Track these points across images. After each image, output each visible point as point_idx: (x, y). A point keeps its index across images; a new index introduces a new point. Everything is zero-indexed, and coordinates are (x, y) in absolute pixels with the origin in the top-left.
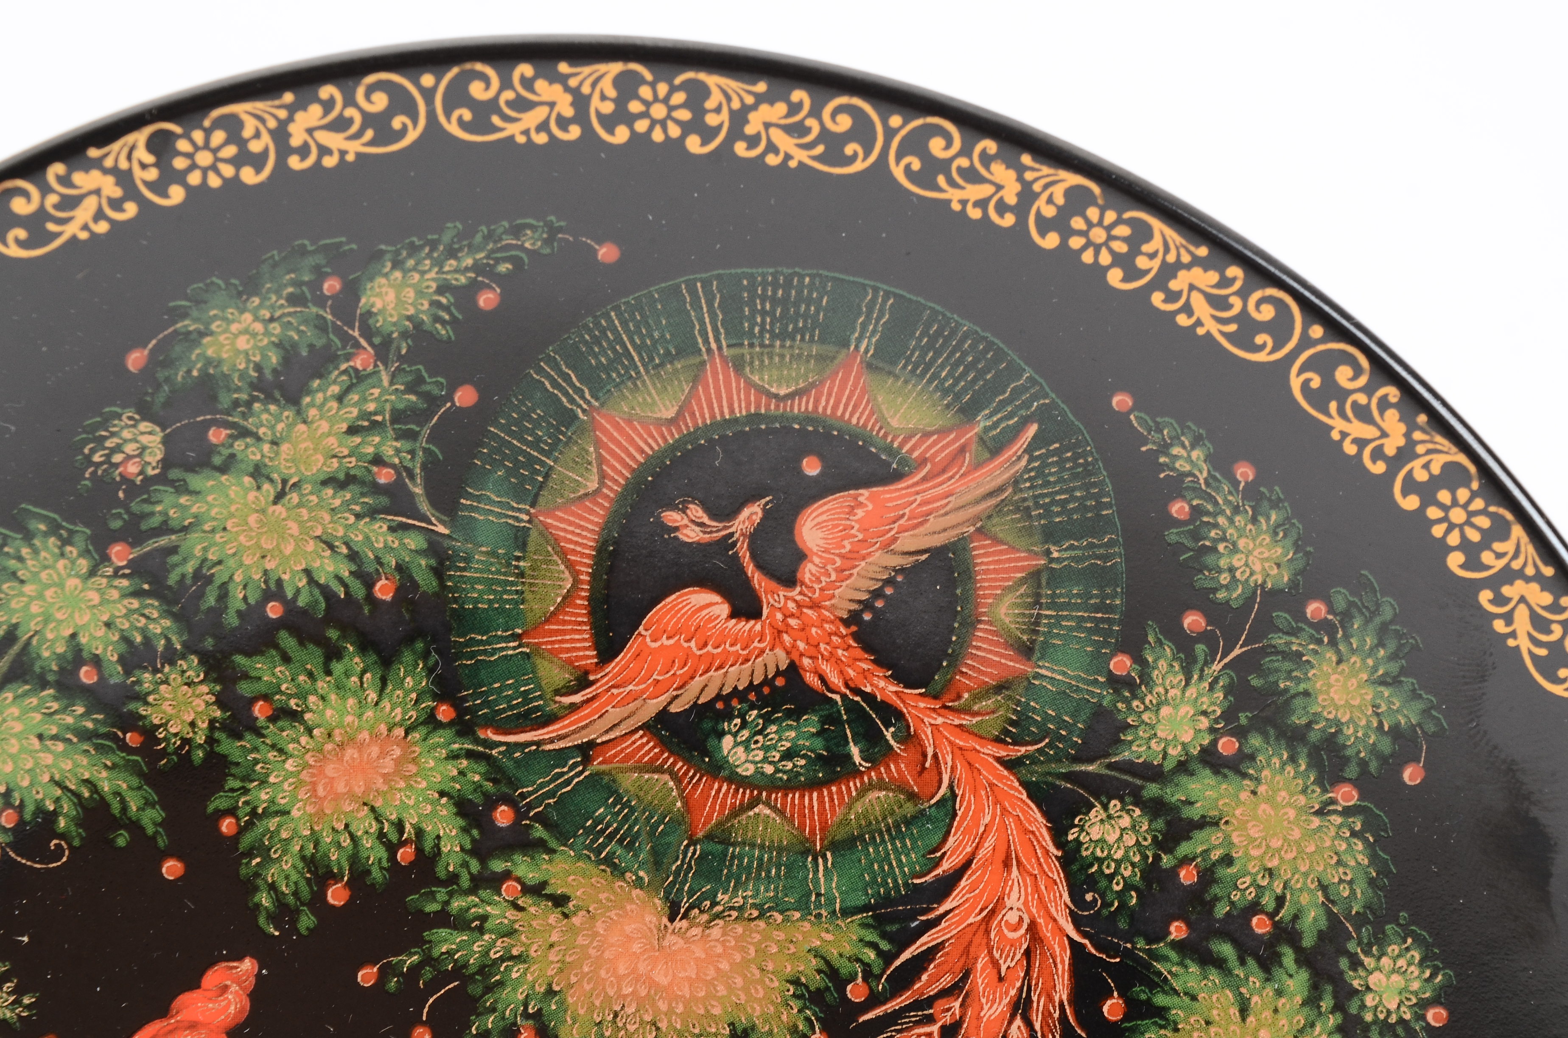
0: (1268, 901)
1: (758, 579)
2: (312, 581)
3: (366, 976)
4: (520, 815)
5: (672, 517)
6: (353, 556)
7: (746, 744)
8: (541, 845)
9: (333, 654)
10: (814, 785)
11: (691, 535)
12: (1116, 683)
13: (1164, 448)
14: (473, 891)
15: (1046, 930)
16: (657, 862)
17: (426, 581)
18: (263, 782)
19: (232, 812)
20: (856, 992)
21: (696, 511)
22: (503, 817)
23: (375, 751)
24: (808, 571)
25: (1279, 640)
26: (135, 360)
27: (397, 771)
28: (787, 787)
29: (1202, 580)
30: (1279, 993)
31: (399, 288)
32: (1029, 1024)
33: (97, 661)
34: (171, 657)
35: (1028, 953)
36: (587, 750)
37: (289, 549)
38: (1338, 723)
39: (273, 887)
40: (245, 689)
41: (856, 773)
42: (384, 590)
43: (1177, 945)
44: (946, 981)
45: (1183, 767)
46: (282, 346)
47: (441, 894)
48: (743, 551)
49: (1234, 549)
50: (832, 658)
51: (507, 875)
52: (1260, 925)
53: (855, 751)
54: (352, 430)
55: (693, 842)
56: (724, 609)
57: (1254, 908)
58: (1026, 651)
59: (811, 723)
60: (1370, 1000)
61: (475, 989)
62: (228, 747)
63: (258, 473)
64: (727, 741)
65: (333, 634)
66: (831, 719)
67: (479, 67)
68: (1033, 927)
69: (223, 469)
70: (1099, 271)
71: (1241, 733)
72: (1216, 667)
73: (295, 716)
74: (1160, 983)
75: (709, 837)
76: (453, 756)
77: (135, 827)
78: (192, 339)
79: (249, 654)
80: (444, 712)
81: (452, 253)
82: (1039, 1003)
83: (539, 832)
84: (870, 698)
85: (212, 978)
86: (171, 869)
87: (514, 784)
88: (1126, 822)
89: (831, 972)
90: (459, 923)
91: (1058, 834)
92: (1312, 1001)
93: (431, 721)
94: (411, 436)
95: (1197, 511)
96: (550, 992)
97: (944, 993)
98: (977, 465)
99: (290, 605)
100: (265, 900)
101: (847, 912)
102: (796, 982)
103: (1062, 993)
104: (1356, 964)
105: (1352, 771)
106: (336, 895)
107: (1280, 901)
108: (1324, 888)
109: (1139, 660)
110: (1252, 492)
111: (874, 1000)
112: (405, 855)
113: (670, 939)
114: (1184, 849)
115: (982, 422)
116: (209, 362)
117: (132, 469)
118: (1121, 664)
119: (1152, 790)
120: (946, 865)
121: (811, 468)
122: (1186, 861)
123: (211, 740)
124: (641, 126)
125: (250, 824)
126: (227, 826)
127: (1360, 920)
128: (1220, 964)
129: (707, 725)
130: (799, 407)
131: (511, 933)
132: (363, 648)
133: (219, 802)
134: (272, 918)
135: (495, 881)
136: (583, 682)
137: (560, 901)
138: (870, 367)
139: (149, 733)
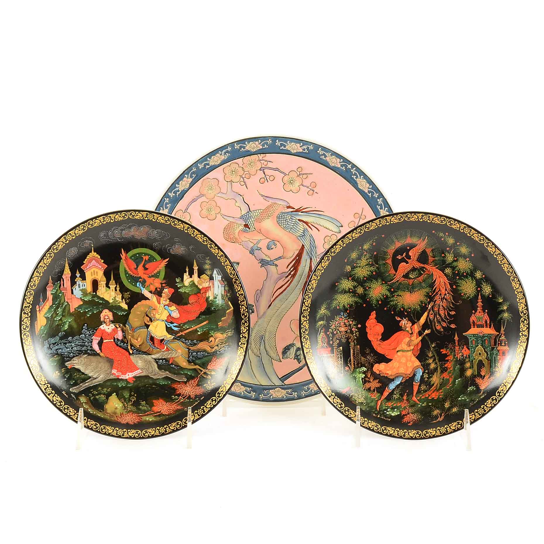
0: (465, 272)
1: (407, 260)
2: (368, 275)
3: (385, 309)
4: (394, 289)
5: (398, 257)
6: (371, 271)
7: (412, 275)
8: (397, 291)
9: (372, 281)
10: (420, 277)
11: (400, 258)
12: (443, 257)
13: (439, 235)
14: (392, 297)
15: (445, 282)
16: (408, 289)
17: (378, 271)
18: (370, 295)
19: (368, 298)
20: (431, 294)
21: (399, 256)
22: (392, 290)
23: (379, 288)
24: (411, 257)
25: (456, 248)
26: (346, 261)
27: (381, 289)
28: (417, 278)
29: (447, 245)
30: (469, 280)
31: (366, 246)
32: (447, 291)
33: (351, 289)
34: (358, 286)
35: (445, 285)
36: (398, 281)
37: (364, 273)
38: (465, 253)
39: (374, 304)
40: (365, 287)
41: (423, 274)
42: (374, 273)
43: (458, 279)
44: (438, 290)
45: (452, 262)
46: (358, 255)
47: (389, 299)
48: (405, 258)
49: (449, 241)
50: (417, 265)
51: (395, 295)
52: (465, 274)
53: (422, 272)
54: (366, 260)
55: (410, 286)
56: (405, 264)
57: (464, 273)
58: (434, 257)
59: (417, 271)
60: (477, 277)
61: (396, 306)
62: (366, 292)
63: (360, 267)
64: (410, 276)
65: (371, 279)
66: (419, 270)
67: (367, 224)
68: (444, 282)
69: (356, 268)
70: (427, 221)
71: (456, 257)
72: (451, 252)
73: (371, 287)
74: (458, 283)
75: (412, 285)
76: (386, 286)
77: (360, 303)
78: (350, 257)
79: (364, 283)
80: (384, 282)
81: (370, 241)
82: (447, 289)
83: (396, 290)
84: (421, 267)
85: (372, 314)
86: (364, 305)
87: (392, 287)
88: (449, 269)
89: (427, 293)
90: (392, 301)
91: (443, 273)
92: (472, 279)
93: (383, 284)
94: (372, 258)
95: (444, 239)
96: (402, 304)
97: (439, 291)
98: (423, 242)
99: (366, 278)
100: (374, 305)
101: (427, 287)
102: (424, 295)
103: (449, 287)
104: (475, 274)
105: (467, 257)
106: (380, 303)
107: (466, 271)
108: (469, 268)
109: (444, 254)
110: (448, 235)
111: (432, 294)
112: (385, 296)
113: (412, 296)
114: (455, 270)
115: (422, 238)
116: (352, 259)
117: (349, 270)
118: (443, 255)
119: (450, 265)
120: (434, 280)
121: (408, 248)
122: (456, 271)
123: (364, 292)
124: (382, 224)
125: (370, 299)
126: (368, 300)
127: (474, 270)
128: (463, 279)
129: (408, 274)
130: (405, 243)
131: (397, 300)
132: (374, 279)
133: (366, 298)
134: (375, 307)
135: (394, 296)
136: (395, 275)
137: (400, 296)
138: (410, 237)
139: (358, 294)
